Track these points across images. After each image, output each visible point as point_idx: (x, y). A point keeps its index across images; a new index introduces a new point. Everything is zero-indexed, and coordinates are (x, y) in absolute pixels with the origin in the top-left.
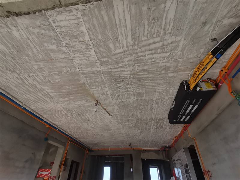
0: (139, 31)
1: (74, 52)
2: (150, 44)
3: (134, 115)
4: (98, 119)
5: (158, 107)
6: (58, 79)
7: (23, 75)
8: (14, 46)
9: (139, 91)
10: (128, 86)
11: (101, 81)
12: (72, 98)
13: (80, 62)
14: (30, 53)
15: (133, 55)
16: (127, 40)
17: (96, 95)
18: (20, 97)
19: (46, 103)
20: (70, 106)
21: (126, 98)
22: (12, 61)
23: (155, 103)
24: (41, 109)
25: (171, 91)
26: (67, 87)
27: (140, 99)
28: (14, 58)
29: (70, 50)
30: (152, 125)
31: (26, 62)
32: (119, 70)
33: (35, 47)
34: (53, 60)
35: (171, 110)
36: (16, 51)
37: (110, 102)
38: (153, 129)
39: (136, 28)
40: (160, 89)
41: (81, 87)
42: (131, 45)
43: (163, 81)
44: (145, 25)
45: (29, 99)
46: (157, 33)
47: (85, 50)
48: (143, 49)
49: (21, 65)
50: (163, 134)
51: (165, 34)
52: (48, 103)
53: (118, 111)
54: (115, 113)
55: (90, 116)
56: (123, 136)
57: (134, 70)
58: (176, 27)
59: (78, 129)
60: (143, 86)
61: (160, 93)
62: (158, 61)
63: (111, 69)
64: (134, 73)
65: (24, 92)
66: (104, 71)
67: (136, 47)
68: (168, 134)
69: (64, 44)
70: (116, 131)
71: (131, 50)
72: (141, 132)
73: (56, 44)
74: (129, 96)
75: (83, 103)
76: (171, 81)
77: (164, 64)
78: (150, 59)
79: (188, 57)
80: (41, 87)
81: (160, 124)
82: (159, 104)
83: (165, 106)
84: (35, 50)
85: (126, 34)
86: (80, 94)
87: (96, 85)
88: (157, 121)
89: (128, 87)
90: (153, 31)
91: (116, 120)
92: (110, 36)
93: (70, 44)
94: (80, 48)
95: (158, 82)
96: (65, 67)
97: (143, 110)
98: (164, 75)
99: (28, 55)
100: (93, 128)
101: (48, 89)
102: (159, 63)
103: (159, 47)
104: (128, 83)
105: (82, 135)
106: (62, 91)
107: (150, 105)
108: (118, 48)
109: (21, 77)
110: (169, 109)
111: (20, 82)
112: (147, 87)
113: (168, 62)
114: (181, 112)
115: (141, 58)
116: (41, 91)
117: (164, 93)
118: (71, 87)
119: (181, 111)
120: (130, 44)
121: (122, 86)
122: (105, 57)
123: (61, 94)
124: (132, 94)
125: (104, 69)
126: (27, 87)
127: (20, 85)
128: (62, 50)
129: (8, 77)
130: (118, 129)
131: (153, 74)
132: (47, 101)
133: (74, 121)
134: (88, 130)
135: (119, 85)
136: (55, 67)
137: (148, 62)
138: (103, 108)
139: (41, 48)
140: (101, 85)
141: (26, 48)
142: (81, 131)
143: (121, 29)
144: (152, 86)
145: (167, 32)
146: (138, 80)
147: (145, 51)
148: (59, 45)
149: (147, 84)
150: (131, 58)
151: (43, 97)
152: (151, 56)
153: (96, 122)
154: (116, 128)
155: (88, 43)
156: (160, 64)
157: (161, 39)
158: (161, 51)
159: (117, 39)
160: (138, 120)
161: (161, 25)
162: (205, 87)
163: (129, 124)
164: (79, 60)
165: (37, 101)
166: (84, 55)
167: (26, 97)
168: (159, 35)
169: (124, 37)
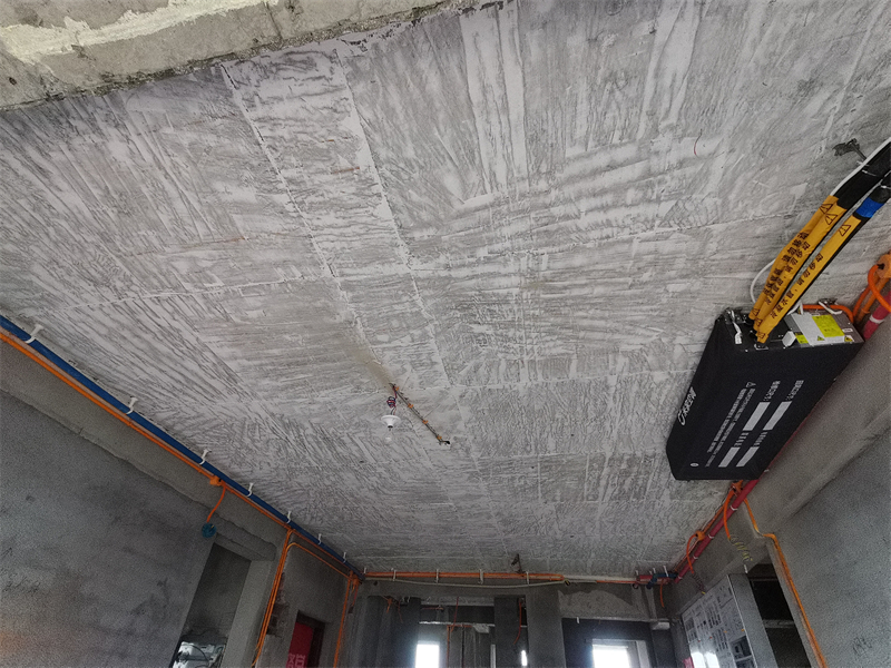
0: (555, 125)
1: (318, 209)
2: (596, 172)
3: (532, 443)
4: (394, 455)
5: (626, 414)
6: (258, 308)
7: (136, 296)
8: (109, 192)
9: (554, 351)
10: (512, 330)
11: (411, 313)
12: (302, 376)
13: (338, 246)
14: (165, 218)
15: (533, 215)
16: (509, 159)
17: (391, 368)
18: (122, 377)
19: (213, 396)
20: (296, 408)
21: (502, 378)
22: (98, 247)
23: (614, 397)
24: (194, 418)
25: (678, 351)
26: (287, 337)
27: (555, 380)
28: (106, 238)
29: (303, 202)
30: (603, 482)
31: (150, 250)
32: (480, 270)
33: (181, 195)
34: (242, 241)
35: (676, 424)
36: (115, 210)
37: (443, 394)
38: (607, 499)
39: (544, 114)
40: (633, 343)
41: (337, 336)
42: (523, 179)
43: (647, 311)
44: (579, 101)
45: (152, 383)
46: (624, 128)
47: (356, 200)
48: (569, 191)
49: (130, 259)
50: (647, 521)
51: (655, 131)
52: (218, 398)
53: (470, 426)
54: (459, 436)
55: (368, 444)
56: (491, 526)
57: (532, 272)
58: (695, 105)
59: (321, 493)
60: (569, 332)
61: (636, 359)
62: (625, 235)
63: (447, 267)
64: (534, 281)
65: (138, 357)
66: (422, 275)
67: (543, 185)
68: (665, 522)
69: (283, 180)
70: (462, 504)
71: (523, 196)
72: (559, 509)
73: (257, 184)
74: (513, 369)
75: (343, 398)
76: (678, 312)
77: (651, 246)
78: (597, 226)
79: (745, 215)
80: (197, 339)
81: (635, 481)
82: (631, 399)
83: (654, 409)
84: (180, 206)
85: (507, 135)
86: (334, 361)
87: (391, 329)
88: (624, 466)
89: (510, 334)
90: (608, 122)
91: (462, 462)
92: (447, 146)
93: (303, 182)
94: (336, 195)
95: (626, 316)
96: (284, 264)
97: (566, 424)
98: (649, 288)
99: (155, 226)
100: (376, 490)
101: (222, 346)
102: (630, 241)
103: (629, 182)
104: (510, 318)
105: (336, 518)
106: (270, 351)
107: (595, 405)
108: (474, 191)
109: (129, 301)
110: (671, 418)
111: (123, 319)
112: (582, 334)
113: (667, 238)
114: (720, 432)
115: (562, 224)
116: (196, 352)
117: (650, 359)
118: (300, 337)
119: (722, 428)
120: (519, 172)
121: (490, 332)
122: (427, 225)
123: (267, 365)
124: (526, 364)
125: (421, 269)
126: (148, 337)
127: (126, 333)
128: (274, 205)
129: (83, 305)
130: (469, 496)
131: (606, 284)
132: (215, 389)
133: (307, 464)
134: (357, 501)
135: (477, 329)
136: (249, 263)
137: (588, 240)
138: (416, 413)
139: (203, 200)
140: (408, 327)
141: (150, 199)
142: (331, 504)
143: (488, 122)
144: (605, 330)
145: (663, 125)
146: (551, 308)
147: (579, 197)
148: (264, 186)
149: (585, 323)
150: (521, 226)
151: (201, 373)
152: (600, 217)
153: (388, 471)
154: (463, 492)
155: (367, 175)
156: (636, 247)
157: (639, 149)
158: (640, 194)
159: (474, 157)
160: (547, 465)
161: (640, 97)
162: (816, 332)
163: (513, 478)
164: (331, 238)
165: (181, 391)
166: (353, 219)
167: (144, 376)
168: (630, 137)
169: (499, 147)
